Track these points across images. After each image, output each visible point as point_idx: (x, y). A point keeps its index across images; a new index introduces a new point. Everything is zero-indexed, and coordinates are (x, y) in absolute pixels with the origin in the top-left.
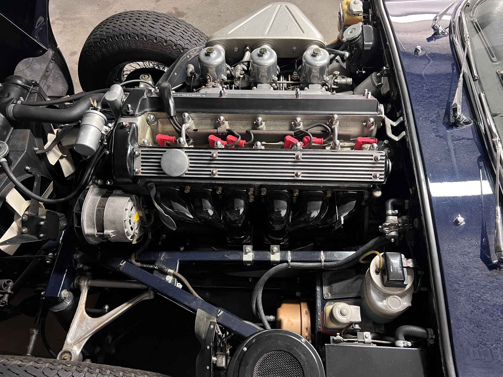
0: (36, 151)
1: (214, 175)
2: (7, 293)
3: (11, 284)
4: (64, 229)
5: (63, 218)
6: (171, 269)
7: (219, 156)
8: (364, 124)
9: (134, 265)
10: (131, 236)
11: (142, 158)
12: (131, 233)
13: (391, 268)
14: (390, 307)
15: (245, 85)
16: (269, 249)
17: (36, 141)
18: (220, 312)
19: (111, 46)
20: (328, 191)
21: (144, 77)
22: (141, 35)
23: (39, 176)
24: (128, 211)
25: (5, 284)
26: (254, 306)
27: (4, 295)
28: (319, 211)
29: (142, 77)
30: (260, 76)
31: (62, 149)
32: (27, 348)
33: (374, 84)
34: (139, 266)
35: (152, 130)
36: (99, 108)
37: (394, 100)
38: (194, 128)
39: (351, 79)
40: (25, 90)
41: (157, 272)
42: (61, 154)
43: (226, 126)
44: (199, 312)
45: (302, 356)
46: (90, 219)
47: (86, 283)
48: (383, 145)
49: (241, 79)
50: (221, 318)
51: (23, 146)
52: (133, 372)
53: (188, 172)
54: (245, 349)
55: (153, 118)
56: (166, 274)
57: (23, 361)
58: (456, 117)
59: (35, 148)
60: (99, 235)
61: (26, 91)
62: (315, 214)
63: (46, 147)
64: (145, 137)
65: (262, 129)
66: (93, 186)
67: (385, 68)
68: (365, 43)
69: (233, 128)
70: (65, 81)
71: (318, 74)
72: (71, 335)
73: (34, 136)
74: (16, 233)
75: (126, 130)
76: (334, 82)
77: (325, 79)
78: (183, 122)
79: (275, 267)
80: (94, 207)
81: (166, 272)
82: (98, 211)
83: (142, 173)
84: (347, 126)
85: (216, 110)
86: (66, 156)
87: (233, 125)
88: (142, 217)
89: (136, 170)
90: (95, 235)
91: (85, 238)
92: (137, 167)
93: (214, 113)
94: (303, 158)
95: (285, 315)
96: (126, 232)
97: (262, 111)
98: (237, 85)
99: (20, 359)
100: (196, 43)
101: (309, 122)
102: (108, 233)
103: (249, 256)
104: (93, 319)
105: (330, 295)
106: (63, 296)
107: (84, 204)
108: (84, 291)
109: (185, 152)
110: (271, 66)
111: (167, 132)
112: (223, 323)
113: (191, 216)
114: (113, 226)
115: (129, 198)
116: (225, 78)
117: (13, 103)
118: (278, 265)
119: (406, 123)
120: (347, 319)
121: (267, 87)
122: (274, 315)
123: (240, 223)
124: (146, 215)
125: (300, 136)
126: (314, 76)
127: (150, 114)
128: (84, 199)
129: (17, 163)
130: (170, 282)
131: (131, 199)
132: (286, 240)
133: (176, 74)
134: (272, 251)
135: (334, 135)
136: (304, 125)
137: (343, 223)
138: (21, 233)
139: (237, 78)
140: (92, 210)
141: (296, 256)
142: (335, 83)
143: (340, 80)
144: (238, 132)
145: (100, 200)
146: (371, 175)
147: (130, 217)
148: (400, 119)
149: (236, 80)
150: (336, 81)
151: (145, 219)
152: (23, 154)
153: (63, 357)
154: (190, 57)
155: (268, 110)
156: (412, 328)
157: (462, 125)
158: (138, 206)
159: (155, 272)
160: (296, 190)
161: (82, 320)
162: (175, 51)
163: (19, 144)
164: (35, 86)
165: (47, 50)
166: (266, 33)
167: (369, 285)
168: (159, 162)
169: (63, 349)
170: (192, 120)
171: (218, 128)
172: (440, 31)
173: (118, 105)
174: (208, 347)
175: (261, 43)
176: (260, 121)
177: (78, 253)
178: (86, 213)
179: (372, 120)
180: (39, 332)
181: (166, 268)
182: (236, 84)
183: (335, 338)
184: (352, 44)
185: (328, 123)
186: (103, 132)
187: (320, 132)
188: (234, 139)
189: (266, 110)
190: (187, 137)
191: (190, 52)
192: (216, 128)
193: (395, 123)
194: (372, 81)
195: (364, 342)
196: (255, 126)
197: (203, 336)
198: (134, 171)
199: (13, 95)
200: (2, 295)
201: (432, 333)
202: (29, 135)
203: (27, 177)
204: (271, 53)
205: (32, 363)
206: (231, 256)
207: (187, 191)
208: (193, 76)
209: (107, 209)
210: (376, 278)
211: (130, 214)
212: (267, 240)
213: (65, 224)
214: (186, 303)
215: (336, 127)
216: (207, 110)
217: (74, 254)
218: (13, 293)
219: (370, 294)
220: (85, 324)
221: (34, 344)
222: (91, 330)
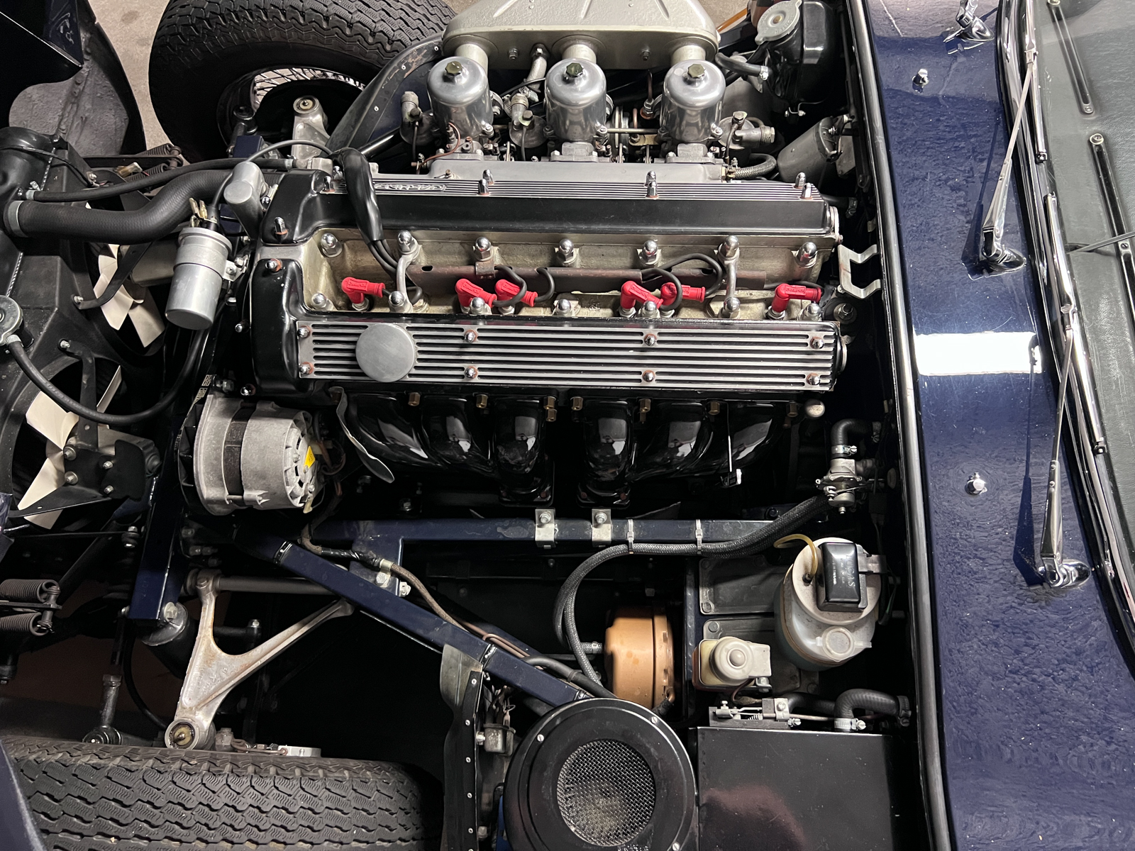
0: (79, 303)
1: (471, 378)
2: (50, 609)
3: (55, 589)
4: (155, 476)
5: (151, 448)
6: (387, 558)
7: (480, 338)
8: (795, 253)
9: (309, 551)
10: (299, 498)
11: (315, 341)
12: (301, 492)
13: (835, 577)
14: (829, 651)
15: (534, 141)
16: (588, 517)
17: (77, 280)
18: (489, 649)
19: (223, 36)
20: (712, 403)
21: (304, 104)
22: (292, 11)
23: (90, 361)
24: (292, 451)
25: (42, 591)
26: (559, 626)
27: (42, 613)
28: (693, 444)
29: (298, 104)
30: (568, 123)
31: (133, 290)
32: (101, 715)
33: (822, 150)
34: (320, 553)
35: (331, 267)
36: (213, 220)
37: (864, 191)
38: (423, 262)
39: (773, 129)
40: (38, 163)
41: (358, 564)
42: (131, 300)
43: (493, 258)
44: (448, 650)
45: (652, 750)
46: (213, 468)
47: (210, 585)
48: (834, 296)
49: (525, 129)
50: (492, 661)
51: (50, 296)
52: (320, 767)
53: (414, 371)
54: (541, 738)
55: (334, 242)
56: (377, 569)
57: (101, 755)
58: (989, 252)
59: (75, 298)
60: (235, 501)
61: (41, 164)
62: (685, 450)
63: (98, 290)
64: (319, 290)
65: (573, 264)
66: (212, 396)
67: (846, 118)
68: (806, 49)
69: (509, 260)
70: (120, 103)
71: (699, 120)
72: (190, 689)
73: (69, 270)
74: (54, 483)
75: (276, 279)
76: (734, 136)
77: (714, 132)
78: (398, 252)
79: (601, 552)
80: (219, 442)
81: (376, 565)
82: (228, 450)
83: (317, 373)
84: (757, 258)
85: (470, 224)
86: (142, 301)
87: (508, 255)
88: (321, 455)
89: (305, 368)
90: (224, 501)
91: (205, 506)
92: (305, 360)
93: (467, 229)
94: (659, 342)
95: (622, 643)
96: (289, 492)
97: (571, 226)
98: (516, 142)
99: (95, 751)
100: (420, 25)
101: (675, 249)
102: (251, 497)
103: (547, 530)
104: (232, 656)
105: (712, 606)
106: (167, 616)
107: (196, 437)
108: (208, 601)
109: (407, 328)
110: (590, 106)
111: (364, 267)
112: (495, 671)
113: (422, 454)
114: (262, 482)
115: (291, 422)
116: (489, 128)
117: (17, 198)
118: (608, 549)
119: (883, 260)
120: (744, 671)
121: (584, 150)
122: (599, 642)
123: (529, 466)
124: (328, 450)
125: (654, 280)
126: (689, 124)
127: (325, 232)
128: (197, 427)
129: (41, 336)
130: (385, 586)
131: (296, 421)
132: (625, 495)
133: (376, 108)
134: (596, 520)
135: (728, 280)
136: (664, 256)
137: (739, 482)
138: (63, 485)
139: (516, 127)
140: (215, 449)
141: (644, 530)
142: (736, 139)
143: (748, 133)
144: (522, 273)
145: (231, 425)
146: (803, 376)
147: (296, 462)
148: (872, 250)
149: (513, 131)
150: (738, 133)
151: (327, 460)
152: (52, 316)
153: (177, 734)
154: (408, 67)
155: (586, 224)
156: (868, 696)
157: (1002, 269)
158: (311, 434)
159: (353, 563)
160: (644, 401)
161: (209, 660)
162: (373, 47)
163: (41, 292)
164: (60, 148)
165: (81, 68)
166: (582, 16)
167: (790, 604)
168: (353, 351)
169: (176, 718)
170: (419, 243)
171: (477, 264)
172: (974, 30)
173: (254, 212)
174: (468, 722)
175: (569, 40)
176: (568, 248)
177: (189, 527)
178: (202, 456)
179: (811, 246)
180: (121, 682)
181: (375, 556)
182: (513, 140)
183: (718, 712)
184: (777, 49)
185: (716, 251)
186: (226, 277)
187: (698, 272)
188: (512, 288)
189: (581, 223)
190: (409, 283)
191: (408, 56)
192: (472, 262)
193: (859, 255)
194: (819, 141)
195: (775, 719)
196: (558, 259)
197: (458, 700)
198: (300, 370)
199: (13, 178)
200: (39, 613)
201: (907, 706)
202: (59, 269)
203: (66, 366)
204: (593, 73)
205: (118, 759)
206: (510, 531)
207: (415, 401)
208: (417, 123)
209: (246, 447)
210: (804, 593)
211: (295, 456)
212: (584, 494)
213: (156, 463)
214: (420, 632)
215: (732, 262)
216: (451, 224)
217: (182, 527)
218: (60, 607)
219: (791, 619)
220: (215, 668)
221: (113, 707)
222: (230, 680)
